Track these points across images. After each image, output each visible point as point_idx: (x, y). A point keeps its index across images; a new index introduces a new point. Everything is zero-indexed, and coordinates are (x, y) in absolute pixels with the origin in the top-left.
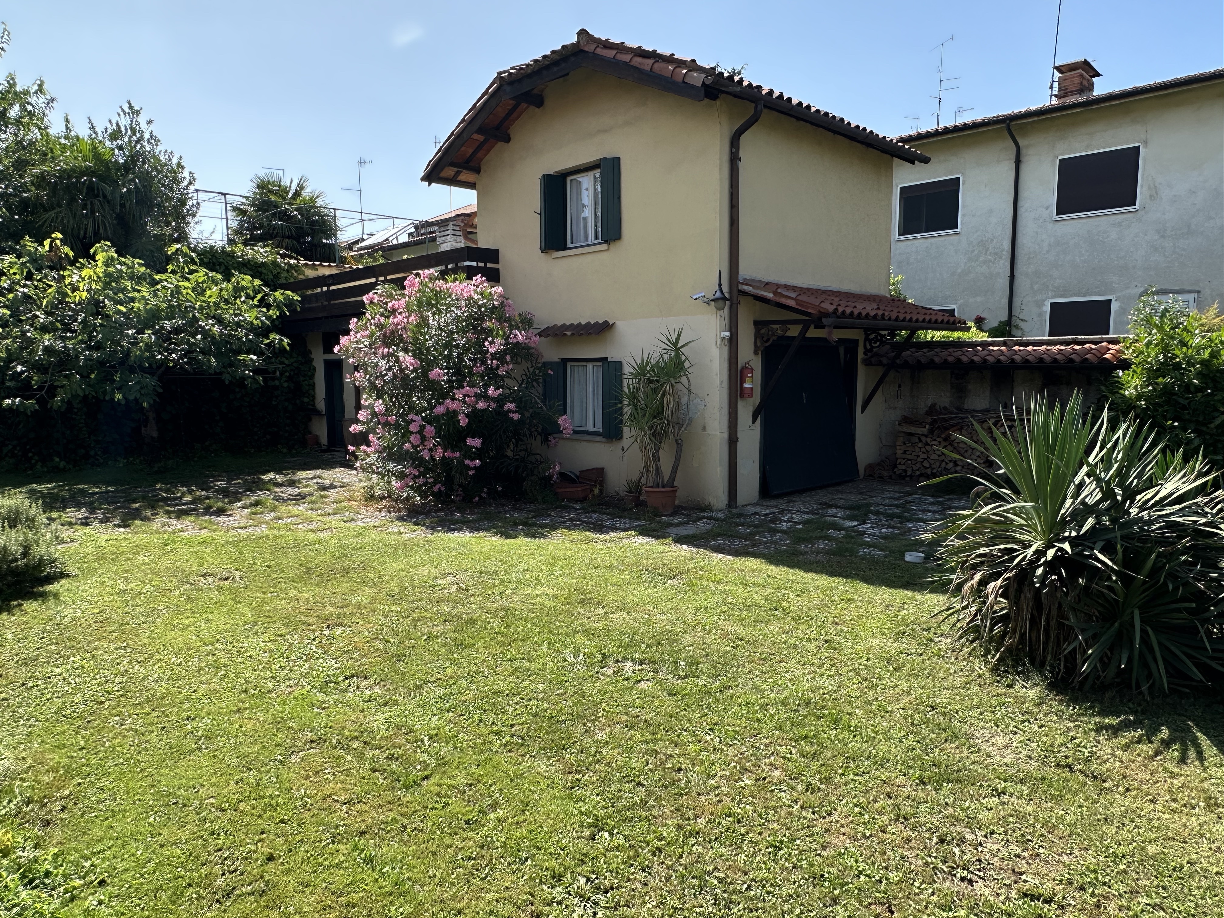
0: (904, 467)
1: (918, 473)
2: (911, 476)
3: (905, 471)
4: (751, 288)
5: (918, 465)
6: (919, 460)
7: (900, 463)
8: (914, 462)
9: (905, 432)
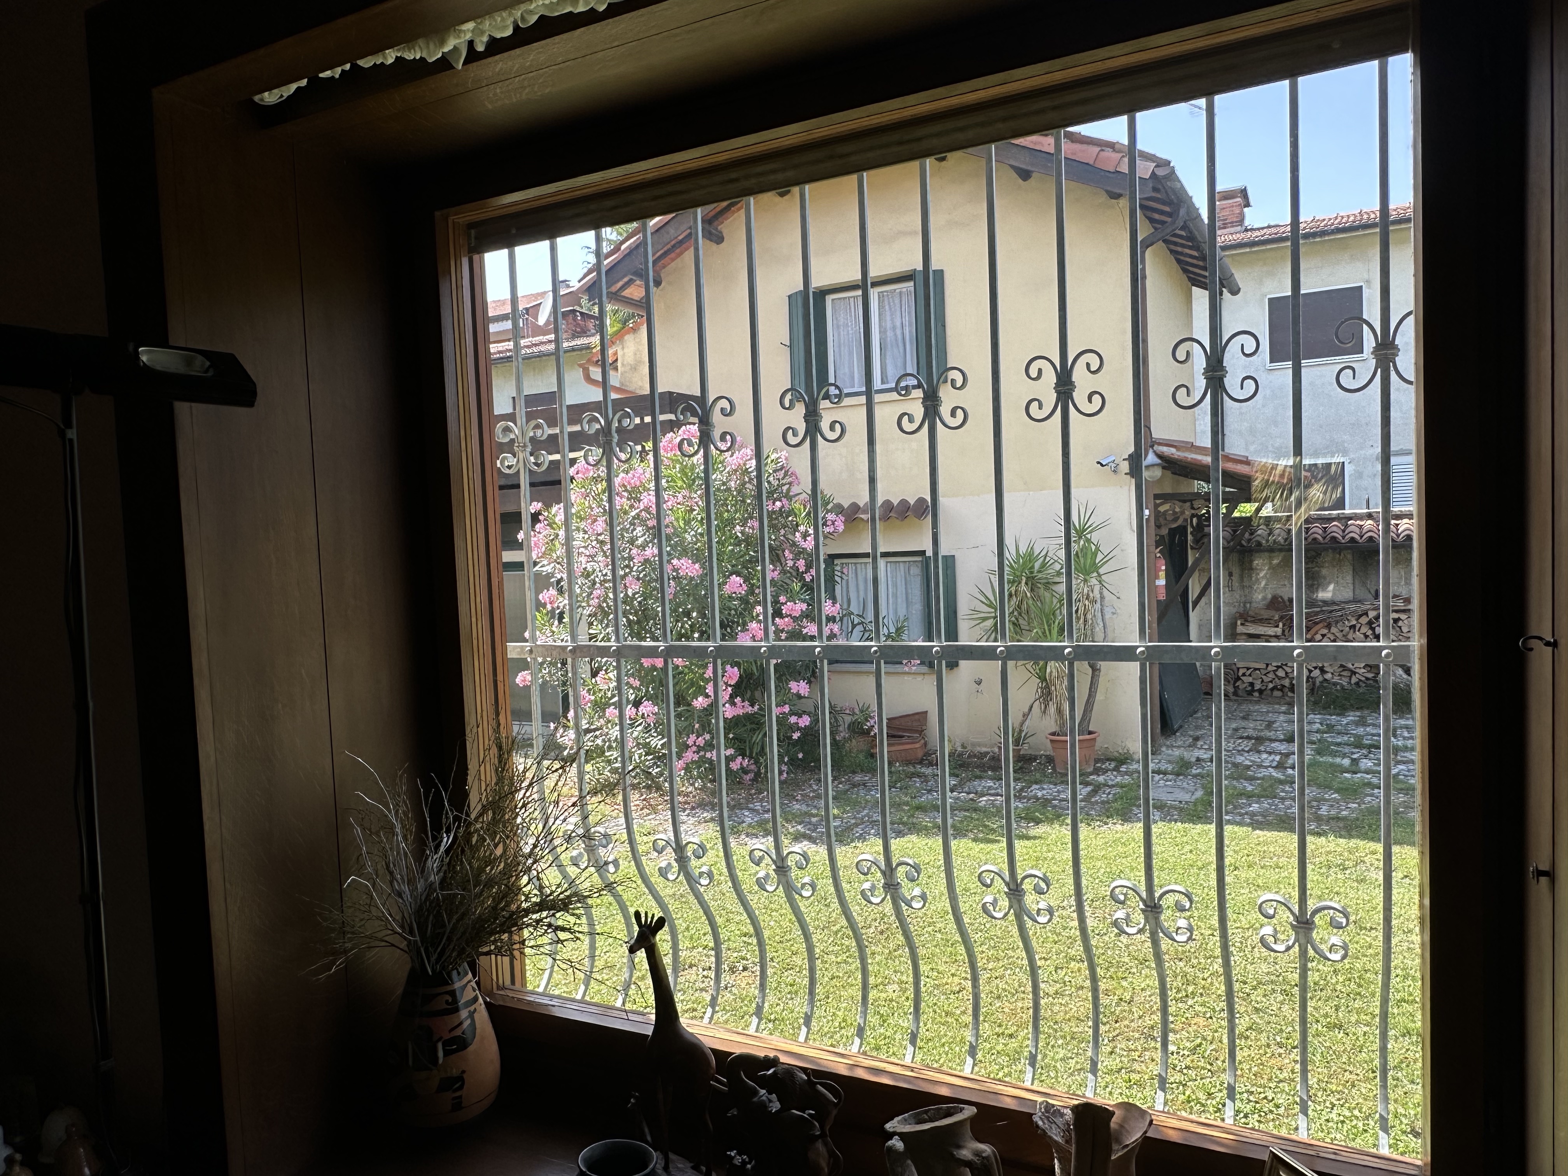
0: (1250, 679)
1: (1271, 686)
2: (1261, 691)
3: (1252, 684)
4: (1173, 450)
5: (1271, 675)
6: (1270, 668)
7: (1244, 675)
8: (1264, 672)
9: (1245, 634)
